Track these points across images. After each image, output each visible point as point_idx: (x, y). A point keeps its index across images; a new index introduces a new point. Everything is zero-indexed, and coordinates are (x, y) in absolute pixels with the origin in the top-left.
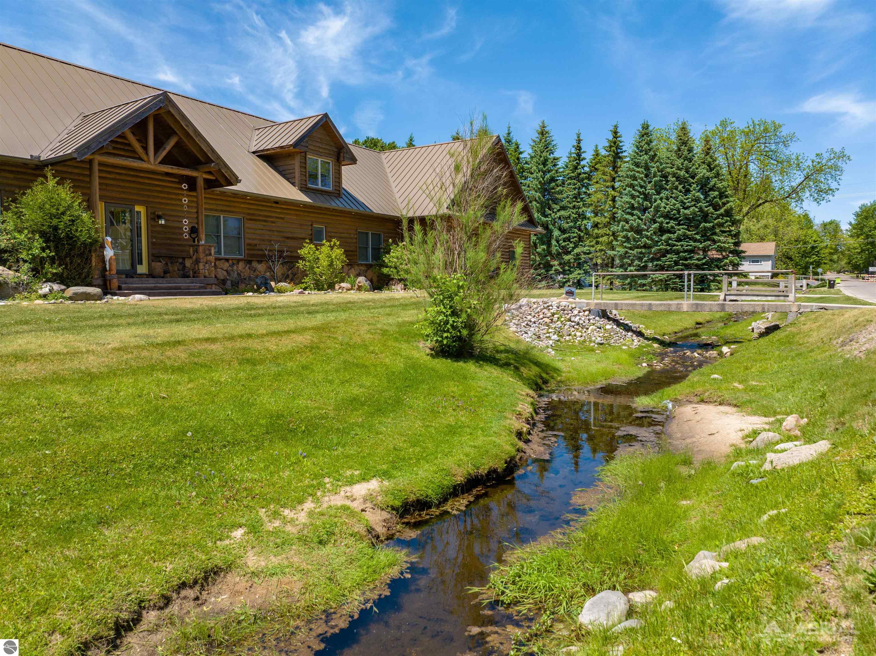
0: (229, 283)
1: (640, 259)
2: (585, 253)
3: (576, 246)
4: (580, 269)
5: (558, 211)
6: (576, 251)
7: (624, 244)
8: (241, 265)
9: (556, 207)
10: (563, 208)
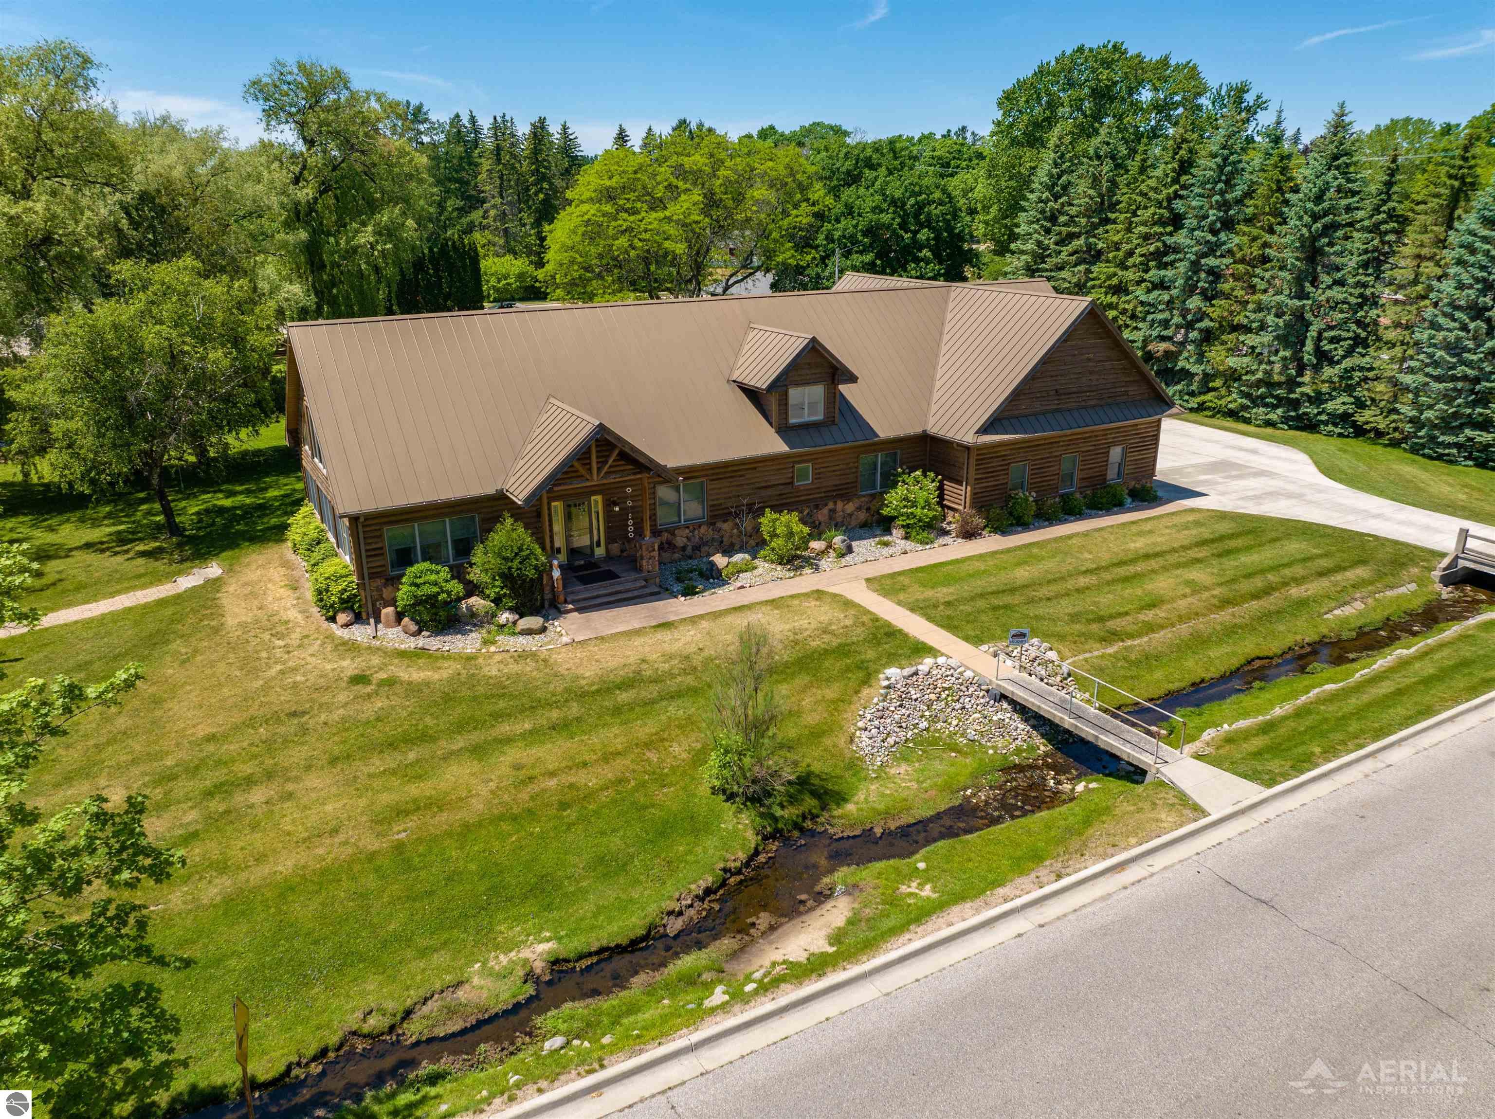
0: (689, 549)
1: (1450, 400)
2: (1361, 369)
3: (1349, 353)
4: (1350, 396)
5: (1329, 287)
6: (1347, 363)
7: (1427, 370)
8: (703, 529)
9: (1327, 279)
10: (1341, 283)
